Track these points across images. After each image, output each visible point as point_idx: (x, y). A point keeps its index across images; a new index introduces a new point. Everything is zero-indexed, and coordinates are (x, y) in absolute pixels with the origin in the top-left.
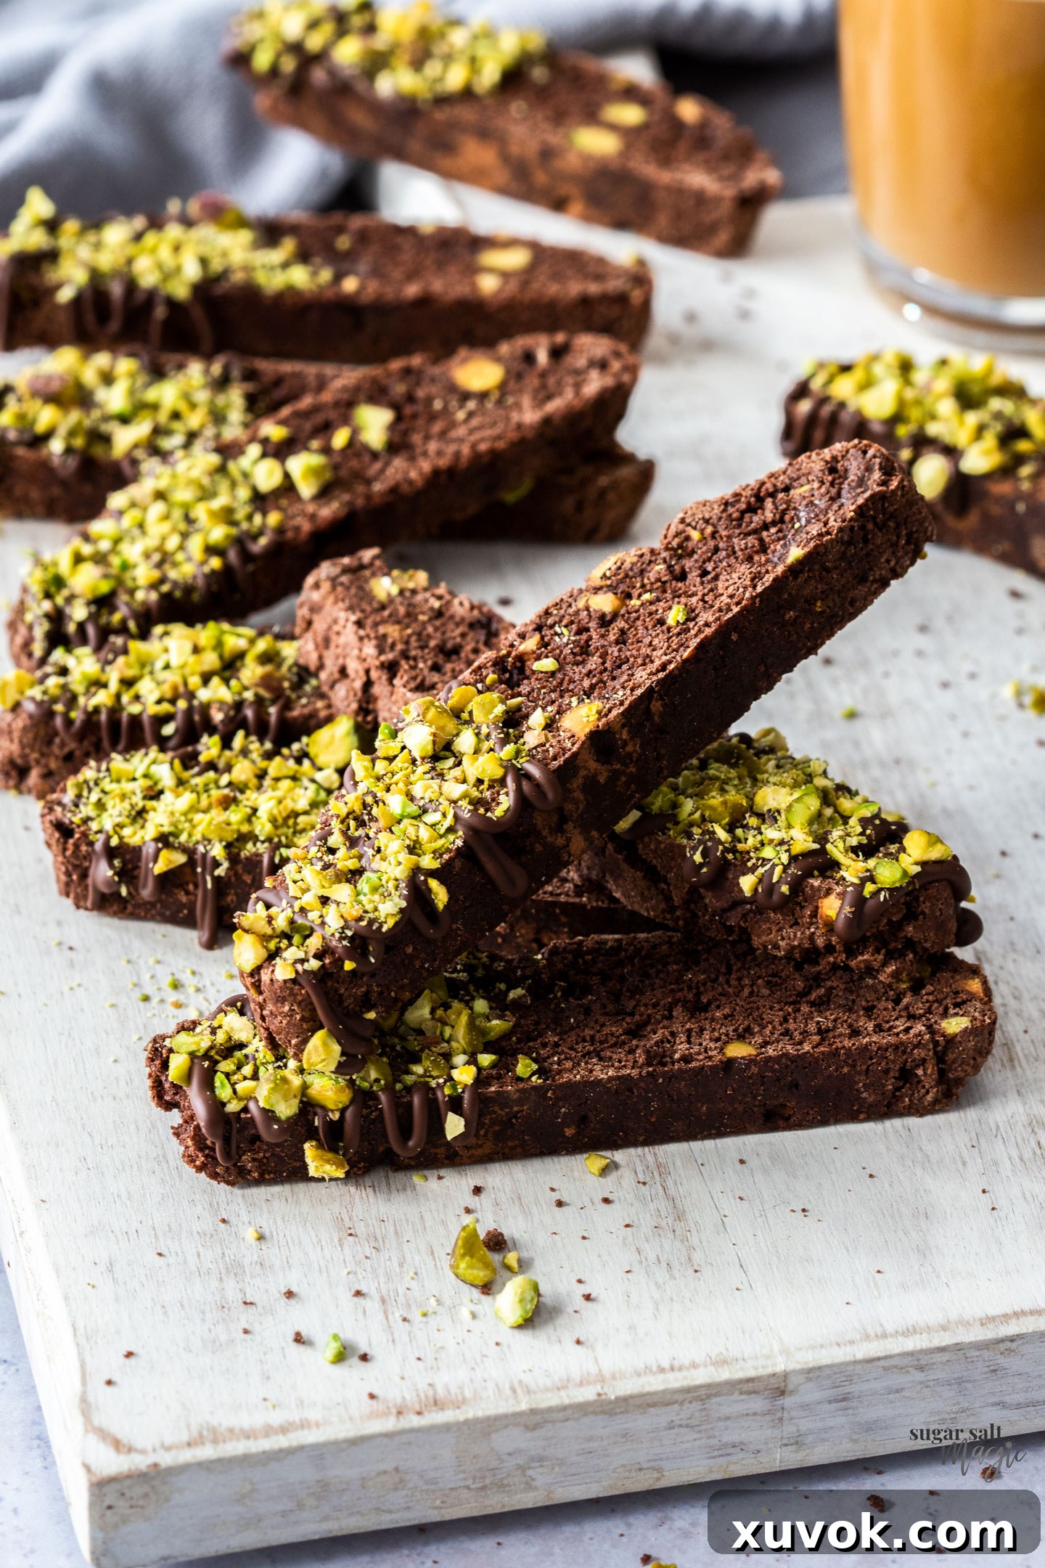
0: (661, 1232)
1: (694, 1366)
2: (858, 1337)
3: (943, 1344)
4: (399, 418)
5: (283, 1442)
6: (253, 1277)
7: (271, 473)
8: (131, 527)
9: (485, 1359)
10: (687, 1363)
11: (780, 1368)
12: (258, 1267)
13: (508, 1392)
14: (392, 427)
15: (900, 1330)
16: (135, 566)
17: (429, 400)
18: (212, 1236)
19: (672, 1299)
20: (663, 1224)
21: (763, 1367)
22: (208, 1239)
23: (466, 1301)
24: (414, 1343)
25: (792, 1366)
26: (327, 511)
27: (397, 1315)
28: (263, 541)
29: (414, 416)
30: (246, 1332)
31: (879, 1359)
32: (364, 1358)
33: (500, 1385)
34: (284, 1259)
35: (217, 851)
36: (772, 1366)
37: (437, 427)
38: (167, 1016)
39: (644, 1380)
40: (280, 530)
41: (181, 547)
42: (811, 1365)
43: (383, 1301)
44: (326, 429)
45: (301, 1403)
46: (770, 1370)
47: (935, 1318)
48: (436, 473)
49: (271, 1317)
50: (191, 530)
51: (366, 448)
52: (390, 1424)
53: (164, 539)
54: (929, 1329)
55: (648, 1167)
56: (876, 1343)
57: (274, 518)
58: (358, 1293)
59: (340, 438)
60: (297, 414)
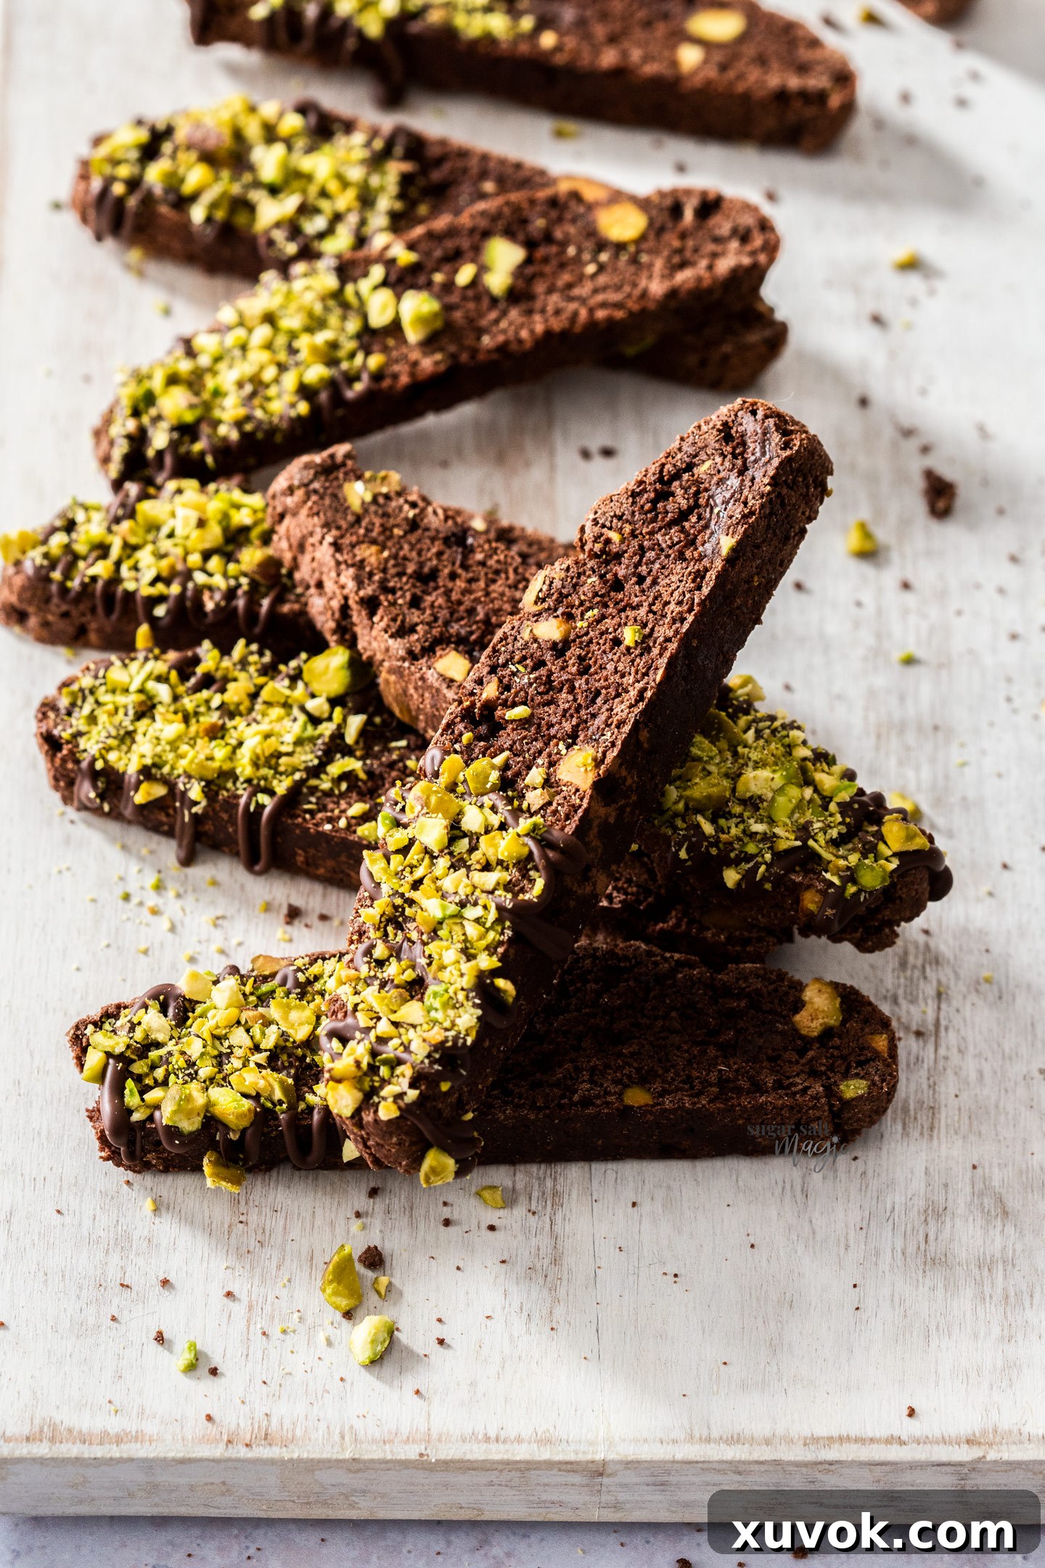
0: (533, 1276)
1: (519, 1440)
2: (683, 1437)
3: (762, 1459)
4: (528, 261)
5: (115, 1452)
6: (138, 1254)
7: (384, 308)
8: (234, 347)
9: (326, 1395)
10: (513, 1436)
11: (599, 1456)
12: (145, 1244)
13: (337, 1437)
14: (519, 272)
15: (725, 1437)
16: (225, 395)
17: (563, 244)
18: (112, 1198)
19: (520, 1358)
20: (538, 1266)
21: (584, 1453)
22: (107, 1201)
23: (327, 1322)
24: (265, 1362)
25: (612, 1456)
26: (428, 364)
27: (257, 1329)
28: (359, 387)
29: (546, 260)
30: (114, 1319)
31: (697, 1462)
32: (214, 1372)
33: (331, 1428)
34: (172, 1239)
35: (195, 792)
36: (593, 1453)
37: (566, 277)
38: (141, 923)
39: (467, 1447)
40: (378, 376)
41: (277, 380)
42: (629, 1459)
43: (250, 1307)
44: (454, 259)
45: (142, 1413)
46: (589, 1457)
47: (761, 1428)
48: (548, 333)
49: (141, 1305)
50: (291, 362)
51: (487, 292)
52: (218, 1451)
53: (262, 368)
54: (752, 1441)
55: (544, 1194)
56: (697, 1447)
57: (375, 361)
58: (229, 1294)
59: (465, 275)
60: (431, 235)
